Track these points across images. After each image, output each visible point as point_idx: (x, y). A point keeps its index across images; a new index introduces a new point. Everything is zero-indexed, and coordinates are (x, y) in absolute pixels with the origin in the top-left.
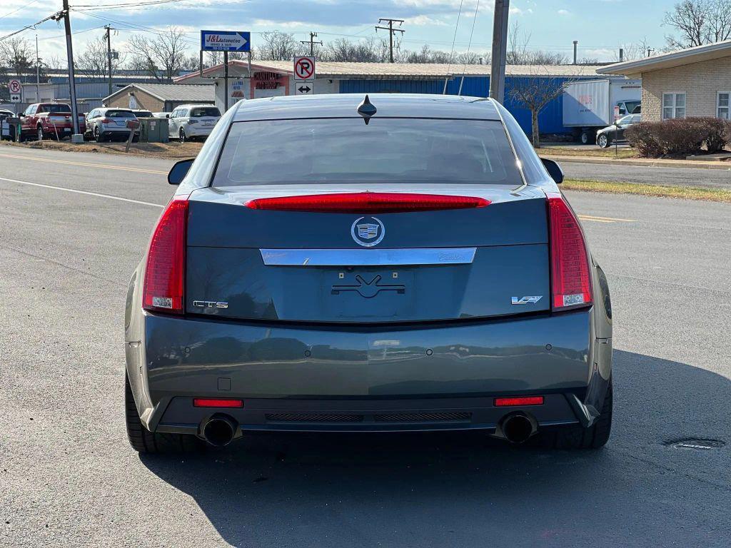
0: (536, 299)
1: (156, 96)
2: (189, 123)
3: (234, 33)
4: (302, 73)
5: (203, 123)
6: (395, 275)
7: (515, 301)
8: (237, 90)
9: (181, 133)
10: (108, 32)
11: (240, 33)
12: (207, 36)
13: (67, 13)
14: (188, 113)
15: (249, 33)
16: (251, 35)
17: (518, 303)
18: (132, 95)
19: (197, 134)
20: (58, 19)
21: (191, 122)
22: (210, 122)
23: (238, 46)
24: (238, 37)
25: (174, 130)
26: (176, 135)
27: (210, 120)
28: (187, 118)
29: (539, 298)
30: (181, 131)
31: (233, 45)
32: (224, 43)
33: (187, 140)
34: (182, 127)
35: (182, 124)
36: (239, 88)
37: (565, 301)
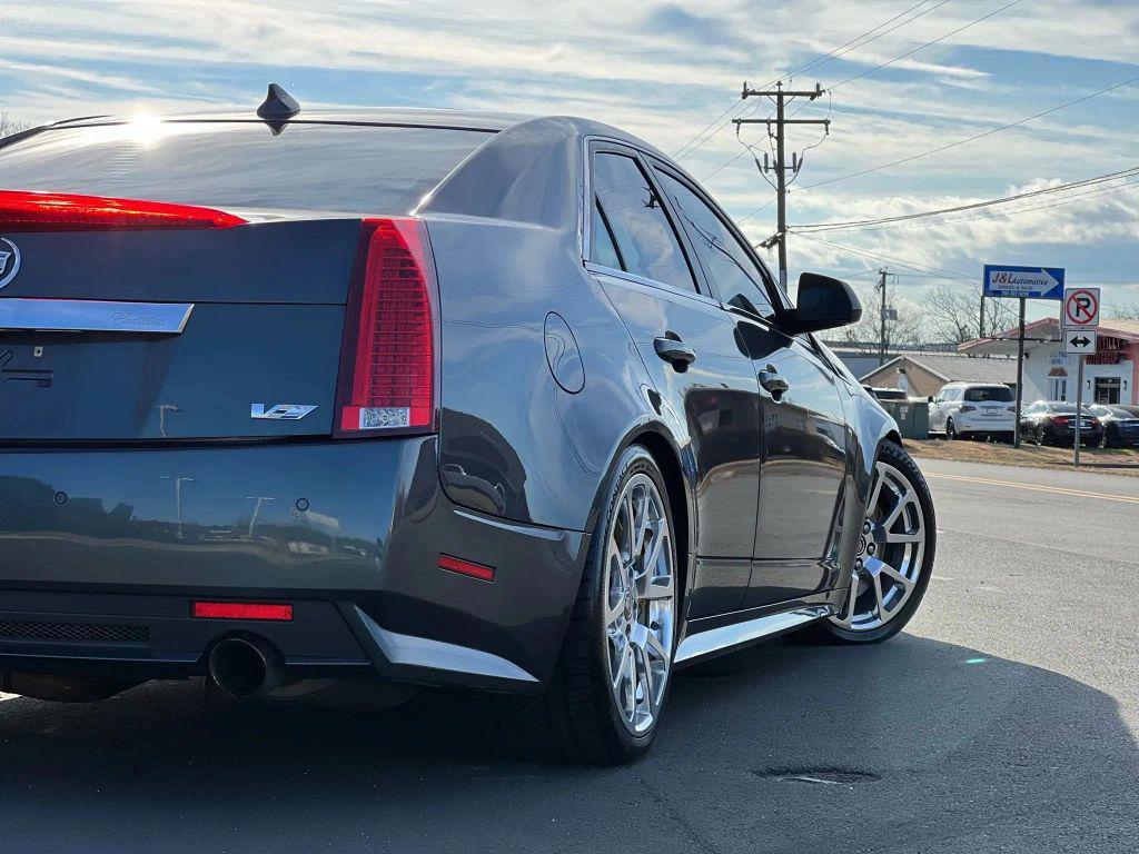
0: (299, 411)
1: (937, 374)
2: (961, 411)
3: (1038, 270)
4: (1078, 315)
5: (985, 412)
6: (38, 351)
7: (257, 412)
8: (1058, 366)
9: (950, 426)
10: (884, 277)
11: (1047, 270)
12: (993, 274)
13: (783, 237)
14: (962, 395)
15: (1062, 271)
16: (1066, 273)
17: (266, 416)
18: (903, 371)
19: (973, 429)
20: (769, 247)
21: (965, 409)
22: (993, 411)
23: (1044, 290)
24: (1045, 276)
25: (939, 422)
26: (941, 429)
27: (995, 407)
28: (960, 403)
29: (310, 408)
30: (949, 423)
31: (1035, 289)
32: (1019, 285)
33: (956, 437)
34: (950, 417)
35: (951, 412)
36: (1059, 362)
37: (366, 419)
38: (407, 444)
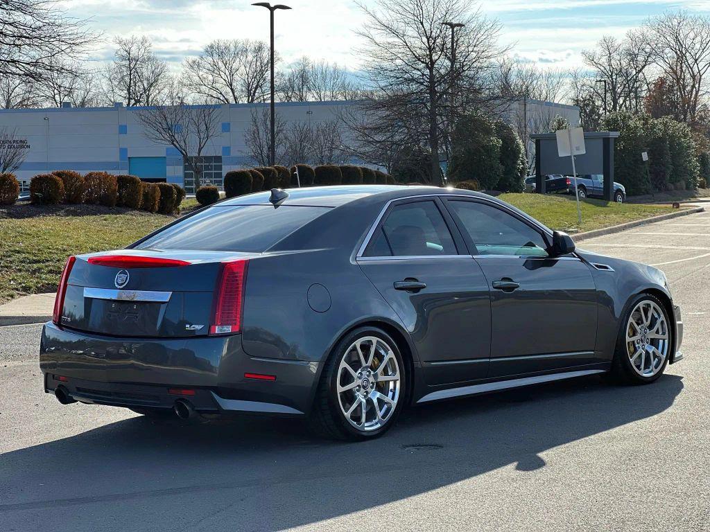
6: (135, 307)
29: (203, 326)
37: (217, 330)
38: (224, 339)
